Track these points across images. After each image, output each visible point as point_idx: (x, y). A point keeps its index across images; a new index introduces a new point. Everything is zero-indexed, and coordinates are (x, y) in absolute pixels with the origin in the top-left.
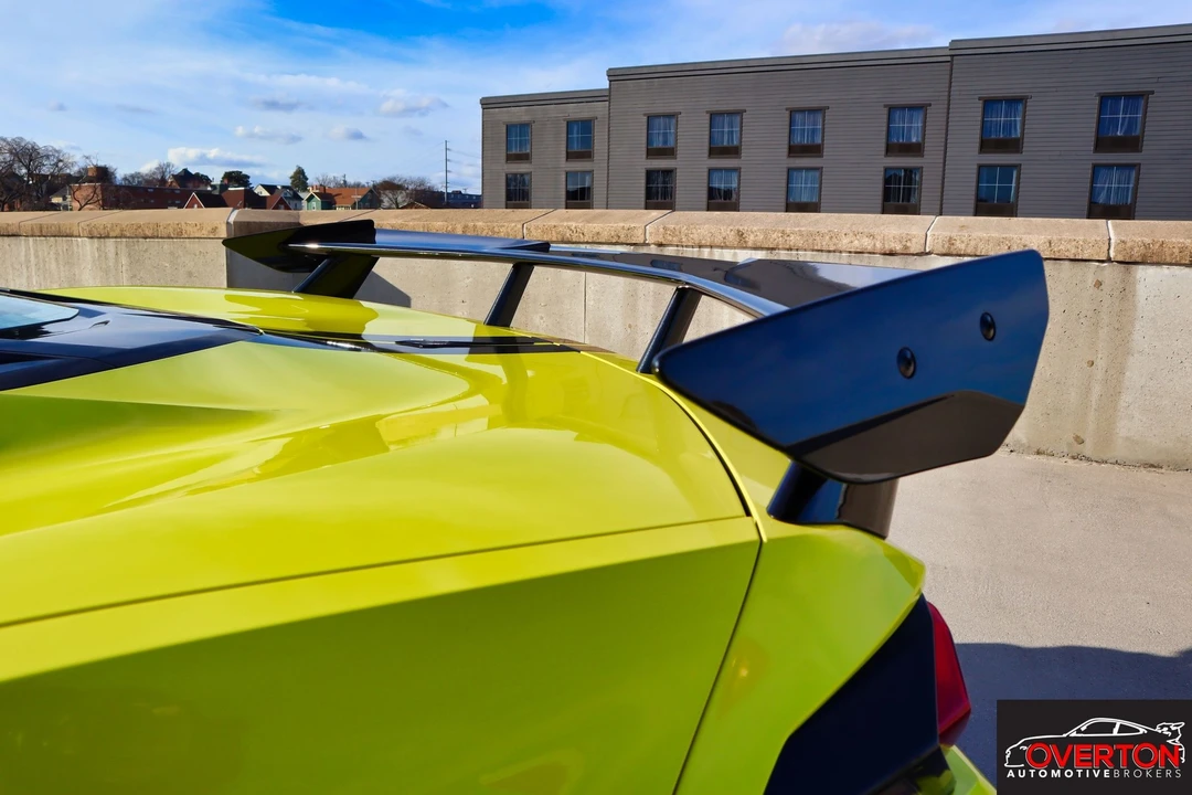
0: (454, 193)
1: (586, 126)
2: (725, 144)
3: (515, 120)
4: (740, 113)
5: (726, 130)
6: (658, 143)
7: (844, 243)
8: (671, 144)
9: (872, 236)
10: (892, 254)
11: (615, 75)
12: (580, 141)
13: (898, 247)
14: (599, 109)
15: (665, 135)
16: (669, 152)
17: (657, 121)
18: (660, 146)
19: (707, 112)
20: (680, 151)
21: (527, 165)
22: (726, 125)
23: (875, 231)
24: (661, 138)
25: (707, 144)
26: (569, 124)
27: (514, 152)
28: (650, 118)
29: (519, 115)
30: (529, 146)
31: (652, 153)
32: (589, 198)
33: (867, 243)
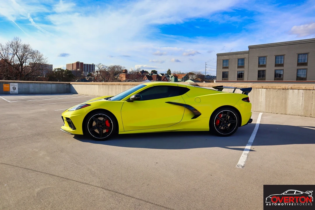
0: (207, 75)
1: (243, 60)
2: (280, 63)
3: (225, 59)
4: (284, 55)
5: (280, 60)
6: (261, 64)
7: (277, 88)
8: (265, 64)
9: (281, 87)
10: (283, 89)
11: (250, 47)
12: (241, 63)
13: (284, 88)
14: (246, 56)
15: (263, 62)
16: (264, 66)
17: (261, 58)
18: (262, 64)
19: (275, 56)
20: (267, 66)
21: (228, 70)
22: (280, 59)
23: (281, 86)
24: (262, 62)
25: (274, 64)
26: (238, 59)
27: (224, 66)
28: (259, 58)
29: (226, 58)
30: (228, 65)
31: (260, 66)
32: (243, 77)
33: (280, 88)
